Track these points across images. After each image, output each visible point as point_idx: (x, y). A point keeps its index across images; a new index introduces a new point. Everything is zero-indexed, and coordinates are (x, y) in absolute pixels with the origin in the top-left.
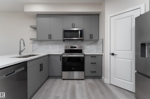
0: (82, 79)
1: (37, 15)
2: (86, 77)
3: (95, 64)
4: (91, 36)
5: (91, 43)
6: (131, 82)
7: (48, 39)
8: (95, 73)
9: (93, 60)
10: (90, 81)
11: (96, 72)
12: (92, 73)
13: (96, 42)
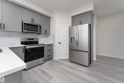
0: (42, 64)
2: (45, 61)
3: (50, 51)
4: (46, 32)
5: (44, 36)
8: (50, 56)
9: (49, 48)
10: (48, 62)
12: (49, 57)
13: (47, 36)
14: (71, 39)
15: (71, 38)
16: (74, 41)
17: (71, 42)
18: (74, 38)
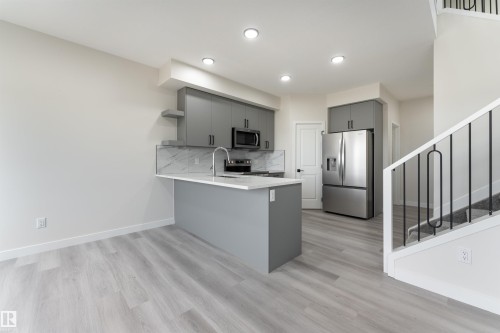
1: (187, 88)
4: (267, 145)
7: (207, 145)
14: (329, 163)
15: (328, 160)
16: (334, 166)
17: (328, 169)
18: (335, 160)
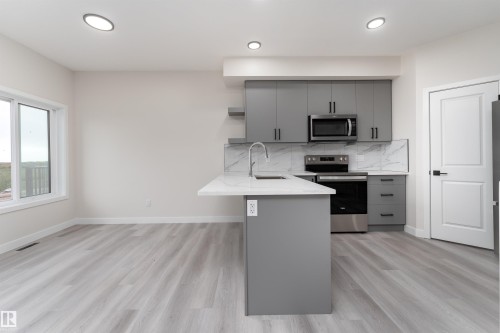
1: (246, 82)
2: (371, 228)
3: (390, 197)
4: (374, 133)
5: (366, 148)
6: (481, 228)
7: (272, 140)
8: (390, 218)
11: (392, 215)
12: (385, 218)
